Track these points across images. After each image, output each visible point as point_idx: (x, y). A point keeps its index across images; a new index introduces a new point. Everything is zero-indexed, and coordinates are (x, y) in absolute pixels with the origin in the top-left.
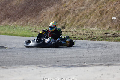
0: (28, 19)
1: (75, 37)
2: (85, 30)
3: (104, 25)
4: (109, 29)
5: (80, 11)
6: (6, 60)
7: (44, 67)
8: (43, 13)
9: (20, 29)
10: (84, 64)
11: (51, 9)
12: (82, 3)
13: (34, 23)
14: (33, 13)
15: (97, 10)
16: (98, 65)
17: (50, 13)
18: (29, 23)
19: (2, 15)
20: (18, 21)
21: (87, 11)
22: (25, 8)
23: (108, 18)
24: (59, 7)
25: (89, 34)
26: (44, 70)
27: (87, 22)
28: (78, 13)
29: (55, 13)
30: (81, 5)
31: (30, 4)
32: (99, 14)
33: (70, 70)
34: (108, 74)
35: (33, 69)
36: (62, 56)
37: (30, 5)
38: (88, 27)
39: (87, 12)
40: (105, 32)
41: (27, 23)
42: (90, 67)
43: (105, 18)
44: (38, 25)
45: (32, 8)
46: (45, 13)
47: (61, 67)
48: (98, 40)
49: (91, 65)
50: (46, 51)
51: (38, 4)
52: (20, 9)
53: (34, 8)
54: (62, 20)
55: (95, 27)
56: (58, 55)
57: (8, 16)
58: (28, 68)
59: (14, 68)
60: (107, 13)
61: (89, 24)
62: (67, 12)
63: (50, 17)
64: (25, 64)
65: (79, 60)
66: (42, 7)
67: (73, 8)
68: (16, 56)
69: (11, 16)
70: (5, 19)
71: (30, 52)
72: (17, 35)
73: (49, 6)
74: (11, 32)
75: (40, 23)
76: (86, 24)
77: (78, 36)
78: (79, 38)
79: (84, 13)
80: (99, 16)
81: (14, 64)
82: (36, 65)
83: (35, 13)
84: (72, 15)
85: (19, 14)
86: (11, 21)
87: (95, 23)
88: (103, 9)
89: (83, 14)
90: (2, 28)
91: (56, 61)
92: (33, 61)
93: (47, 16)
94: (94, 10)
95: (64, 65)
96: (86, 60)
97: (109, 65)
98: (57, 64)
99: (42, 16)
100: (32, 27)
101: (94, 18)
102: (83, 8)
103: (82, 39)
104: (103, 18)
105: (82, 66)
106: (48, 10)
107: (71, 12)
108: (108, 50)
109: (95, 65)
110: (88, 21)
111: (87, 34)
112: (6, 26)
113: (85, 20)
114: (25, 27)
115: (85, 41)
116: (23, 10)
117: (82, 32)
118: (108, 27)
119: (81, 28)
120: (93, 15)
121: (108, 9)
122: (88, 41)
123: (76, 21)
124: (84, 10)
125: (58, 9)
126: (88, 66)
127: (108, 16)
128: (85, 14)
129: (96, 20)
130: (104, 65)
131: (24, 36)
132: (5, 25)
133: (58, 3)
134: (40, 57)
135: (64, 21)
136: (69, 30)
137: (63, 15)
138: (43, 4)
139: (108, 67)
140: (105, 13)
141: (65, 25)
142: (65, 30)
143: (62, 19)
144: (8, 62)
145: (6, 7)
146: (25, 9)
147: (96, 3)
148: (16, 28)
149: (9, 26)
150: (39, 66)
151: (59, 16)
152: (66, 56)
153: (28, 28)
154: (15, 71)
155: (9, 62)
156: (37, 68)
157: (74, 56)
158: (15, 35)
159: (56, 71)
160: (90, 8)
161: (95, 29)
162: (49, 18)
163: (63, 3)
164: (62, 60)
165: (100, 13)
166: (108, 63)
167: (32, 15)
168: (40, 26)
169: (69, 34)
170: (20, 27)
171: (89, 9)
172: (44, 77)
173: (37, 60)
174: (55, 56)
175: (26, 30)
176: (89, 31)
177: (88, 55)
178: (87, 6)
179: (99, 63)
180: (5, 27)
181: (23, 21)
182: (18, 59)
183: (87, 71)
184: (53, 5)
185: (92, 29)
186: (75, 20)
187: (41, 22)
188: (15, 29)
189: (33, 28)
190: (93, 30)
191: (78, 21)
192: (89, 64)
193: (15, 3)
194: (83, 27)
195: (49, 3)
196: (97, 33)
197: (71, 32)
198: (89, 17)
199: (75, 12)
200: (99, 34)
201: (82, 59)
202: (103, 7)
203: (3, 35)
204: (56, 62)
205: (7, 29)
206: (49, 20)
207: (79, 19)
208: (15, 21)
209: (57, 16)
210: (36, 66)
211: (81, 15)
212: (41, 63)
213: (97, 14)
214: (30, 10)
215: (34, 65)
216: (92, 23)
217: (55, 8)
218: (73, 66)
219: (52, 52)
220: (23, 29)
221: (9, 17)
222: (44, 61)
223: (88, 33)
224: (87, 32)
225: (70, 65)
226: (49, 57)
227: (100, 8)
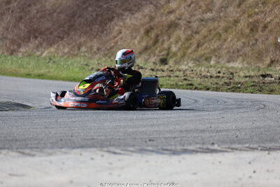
0: (82, 40)
1: (191, 85)
2: (214, 67)
3: (260, 56)
4: (270, 65)
5: (204, 23)
6: (31, 136)
7: (120, 154)
8: (116, 26)
9: (62, 63)
10: (212, 147)
11: (135, 18)
12: (209, 5)
13: (95, 49)
14: (93, 28)
15: (242, 22)
16: (245, 150)
17: (132, 26)
18: (83, 49)
19: (21, 30)
20: (58, 46)
21: (220, 24)
22: (74, 15)
23: (267, 39)
24: (153, 14)
25: (223, 77)
26: (119, 160)
27: (219, 49)
28: (198, 28)
29: (145, 27)
30: (204, 8)
31: (87, 4)
32: (247, 31)
33: (180, 161)
34: (268, 171)
35: (94, 157)
36: (161, 128)
37: (87, 8)
38: (221, 60)
39: (219, 26)
40: (261, 73)
41: (79, 49)
42: (226, 154)
43: (261, 41)
44: (105, 55)
45: (92, 15)
46: (121, 27)
47: (157, 152)
48: (245, 90)
49: (229, 148)
50: (124, 116)
51: (105, 6)
52: (62, 16)
53: (94, 16)
54: (160, 43)
55: (237, 61)
56: (152, 126)
57: (33, 33)
58: (81, 155)
59: (50, 154)
60: (265, 27)
61: (224, 52)
62: (173, 26)
63: (132, 36)
64: (74, 146)
65: (200, 138)
66: (113, 12)
67: (188, 16)
68: (53, 128)
69: (41, 33)
70: (27, 39)
71: (86, 118)
72: (56, 79)
73: (130, 10)
74: (42, 72)
75: (108, 50)
76: (216, 54)
77: (199, 80)
78: (200, 87)
79: (212, 27)
80: (248, 36)
81: (49, 145)
82: (99, 149)
83: (97, 26)
84: (184, 31)
85: (61, 29)
86: (41, 44)
87: (238, 51)
88: (255, 17)
89: (210, 31)
90: (19, 61)
91: (147, 140)
92: (92, 139)
93: (125, 33)
94: (236, 22)
95: (165, 148)
96: (216, 138)
97: (270, 149)
98: (148, 146)
99: (115, 34)
100: (90, 58)
101: (236, 40)
102: (211, 15)
103: (208, 89)
104: (256, 40)
105: (207, 152)
106: (128, 20)
107: (182, 24)
108: (267, 114)
109: (236, 149)
110: (222, 45)
111: (219, 77)
112: (29, 56)
113: (215, 45)
114: (73, 60)
115: (215, 92)
116: (70, 20)
117: (208, 72)
118: (268, 61)
119: (204, 62)
120: (232, 32)
121: (268, 20)
122: (220, 93)
123: (194, 47)
124: (213, 19)
125: (152, 19)
126: (222, 151)
127: (267, 36)
128: (215, 29)
129: (240, 44)
130: (259, 148)
131: (71, 81)
132: (26, 54)
133: (151, 3)
134: (109, 130)
135: (166, 46)
136: (177, 66)
137: (164, 31)
138: (116, 6)
139: (269, 154)
140: (260, 29)
141: (168, 54)
142: (167, 67)
143: (161, 41)
144: (36, 140)
145: (29, 11)
146: (73, 17)
147: (239, 5)
148: (54, 62)
149: (38, 57)
150: (108, 151)
151: (153, 35)
152: (171, 128)
153: (82, 60)
154: (51, 162)
155: (36, 142)
156: (103, 156)
157: (188, 129)
158: (51, 78)
159: (147, 161)
160: (225, 17)
161: (237, 65)
162: (130, 38)
163: (162, 3)
164: (161, 136)
165: (249, 29)
166: (268, 145)
167: (92, 30)
168: (109, 57)
169: (177, 76)
170: (62, 59)
171: (223, 18)
172: (119, 175)
173: (103, 137)
174: (145, 127)
175: (76, 67)
176: (224, 69)
177: (221, 126)
178: (220, 13)
179: (247, 145)
180: (26, 60)
181: (70, 46)
182: (58, 135)
183: (220, 162)
184: (139, 8)
185: (231, 65)
186: (191, 44)
187: (111, 48)
188: (50, 64)
189: (94, 63)
190: (232, 68)
191: (198, 46)
192: (224, 146)
193: (51, 4)
194: (211, 60)
195: (129, 4)
196: (242, 74)
197: (182, 72)
198: (223, 37)
199: (192, 24)
200: (246, 77)
201: (208, 135)
202: (257, 14)
203: (22, 77)
204: (146, 142)
205: (33, 63)
206: (131, 44)
207: (200, 41)
208: (51, 45)
209: (150, 34)
210: (101, 150)
211: (204, 31)
212: (112, 143)
213: (242, 30)
214: (87, 19)
215: (96, 147)
216: (231, 51)
217: (145, 16)
218: (185, 151)
219: (137, 119)
220: (69, 63)
221: (36, 34)
222: (119, 139)
223: (221, 75)
224: (219, 72)
225: (179, 148)
226: (131, 130)
227: (248, 17)
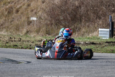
3: (17, 29)
4: (26, 34)
55: (2, 31)
60: (17, 11)
80: (6, 16)
87: (2, 25)
88: (9, 5)
104: (13, 18)
118: (25, 31)
121: (18, 7)
127: (20, 16)
140: (14, 11)
165: (7, 11)
227: (4, 4)
